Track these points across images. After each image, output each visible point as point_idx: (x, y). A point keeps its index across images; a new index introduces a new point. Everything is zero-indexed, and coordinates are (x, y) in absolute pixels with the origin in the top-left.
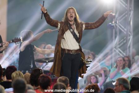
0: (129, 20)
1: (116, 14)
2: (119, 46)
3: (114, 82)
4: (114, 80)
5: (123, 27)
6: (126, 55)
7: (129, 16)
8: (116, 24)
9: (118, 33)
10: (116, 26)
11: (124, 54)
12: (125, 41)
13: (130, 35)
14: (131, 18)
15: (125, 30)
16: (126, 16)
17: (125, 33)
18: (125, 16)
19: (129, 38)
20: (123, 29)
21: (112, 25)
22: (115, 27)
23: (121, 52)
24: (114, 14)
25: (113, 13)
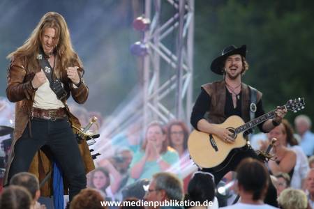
0: (184, 34)
1: (152, 19)
2: (159, 98)
3: (147, 183)
4: (147, 180)
5: (169, 52)
6: (176, 120)
7: (184, 25)
8: (152, 45)
9: (157, 67)
10: (153, 50)
11: (172, 117)
12: (174, 86)
13: (185, 72)
14: (187, 31)
15: (175, 58)
16: (176, 24)
17: (174, 65)
18: (172, 24)
19: (184, 77)
20: (170, 57)
21: (143, 46)
22: (149, 52)
23: (163, 113)
24: (146, 21)
25: (144, 17)
